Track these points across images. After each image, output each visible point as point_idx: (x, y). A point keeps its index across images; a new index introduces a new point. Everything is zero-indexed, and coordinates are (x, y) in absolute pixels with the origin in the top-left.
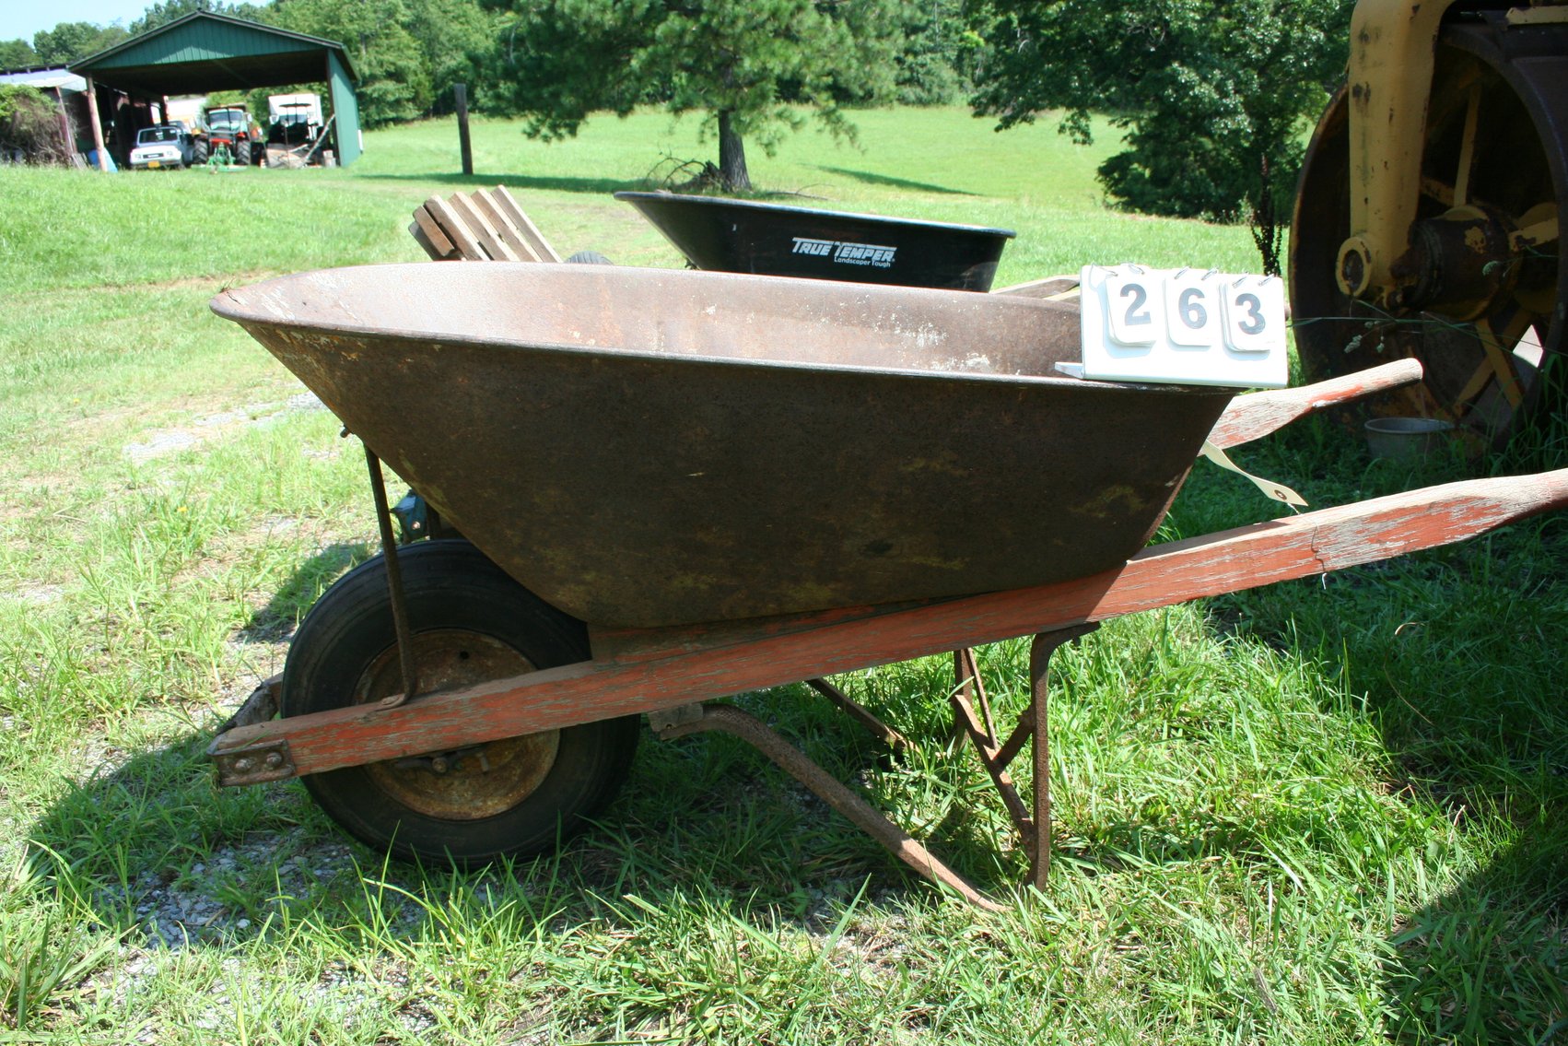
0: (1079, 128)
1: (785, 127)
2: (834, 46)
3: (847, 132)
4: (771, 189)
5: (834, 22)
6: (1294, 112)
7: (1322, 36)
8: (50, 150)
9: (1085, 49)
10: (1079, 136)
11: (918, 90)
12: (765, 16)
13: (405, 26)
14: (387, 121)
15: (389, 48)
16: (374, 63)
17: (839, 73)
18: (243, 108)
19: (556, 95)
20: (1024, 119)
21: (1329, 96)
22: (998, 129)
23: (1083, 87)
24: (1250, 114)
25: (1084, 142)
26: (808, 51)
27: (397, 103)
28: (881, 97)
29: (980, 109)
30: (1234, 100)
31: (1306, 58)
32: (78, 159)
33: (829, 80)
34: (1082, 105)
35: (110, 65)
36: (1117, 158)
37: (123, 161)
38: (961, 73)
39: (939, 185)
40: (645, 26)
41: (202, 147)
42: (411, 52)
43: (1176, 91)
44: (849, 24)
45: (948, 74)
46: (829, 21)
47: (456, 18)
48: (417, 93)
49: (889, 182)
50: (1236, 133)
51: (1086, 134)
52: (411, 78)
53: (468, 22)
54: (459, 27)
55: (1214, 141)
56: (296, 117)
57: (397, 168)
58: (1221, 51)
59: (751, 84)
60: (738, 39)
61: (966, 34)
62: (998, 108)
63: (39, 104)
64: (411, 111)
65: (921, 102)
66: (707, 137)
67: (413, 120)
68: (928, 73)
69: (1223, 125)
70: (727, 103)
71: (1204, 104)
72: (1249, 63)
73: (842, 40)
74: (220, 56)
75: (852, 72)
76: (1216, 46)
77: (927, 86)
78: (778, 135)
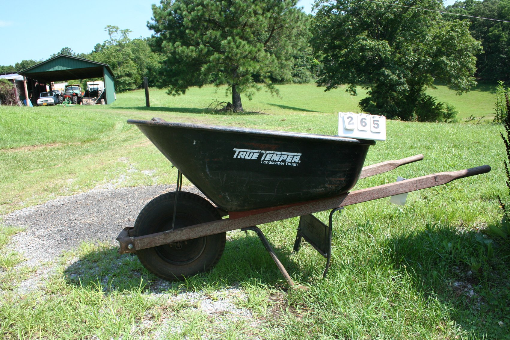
0: (352, 90)
1: (254, 90)
2: (271, 63)
3: (275, 92)
4: (250, 111)
5: (271, 55)
6: (423, 84)
7: (431, 59)
8: (11, 100)
9: (353, 64)
10: (353, 93)
11: (299, 79)
12: (247, 53)
13: (132, 59)
14: (126, 90)
15: (127, 66)
16: (122, 71)
17: (272, 72)
18: (78, 86)
19: (177, 80)
20: (334, 87)
21: (433, 79)
22: (325, 91)
23: (353, 77)
24: (408, 84)
25: (354, 95)
26: (262, 65)
27: (129, 84)
28: (287, 81)
29: (319, 84)
30: (403, 80)
31: (426, 66)
32: (20, 102)
33: (269, 74)
34: (353, 83)
35: (32, 72)
36: (365, 99)
37: (35, 103)
38: (312, 73)
39: (306, 109)
40: (206, 57)
41: (61, 98)
42: (134, 68)
43: (384, 77)
44: (276, 55)
45: (308, 73)
46: (269, 54)
47: (149, 57)
48: (136, 81)
49: (290, 108)
50: (404, 90)
51: (355, 92)
52: (134, 76)
53: (153, 58)
54: (150, 60)
55: (397, 93)
56: (94, 88)
57: (126, 105)
58: (398, 64)
59: (243, 76)
60: (238, 61)
61: (314, 60)
62: (325, 84)
63: (7, 85)
64: (134, 87)
65: (300, 83)
66: (229, 94)
67: (135, 89)
68: (302, 73)
69: (401, 88)
70: (235, 82)
71: (393, 81)
72: (407, 68)
73: (273, 61)
74: (68, 69)
75: (277, 71)
76: (396, 63)
77: (302, 77)
78: (252, 93)
